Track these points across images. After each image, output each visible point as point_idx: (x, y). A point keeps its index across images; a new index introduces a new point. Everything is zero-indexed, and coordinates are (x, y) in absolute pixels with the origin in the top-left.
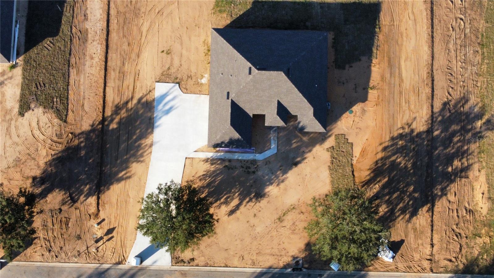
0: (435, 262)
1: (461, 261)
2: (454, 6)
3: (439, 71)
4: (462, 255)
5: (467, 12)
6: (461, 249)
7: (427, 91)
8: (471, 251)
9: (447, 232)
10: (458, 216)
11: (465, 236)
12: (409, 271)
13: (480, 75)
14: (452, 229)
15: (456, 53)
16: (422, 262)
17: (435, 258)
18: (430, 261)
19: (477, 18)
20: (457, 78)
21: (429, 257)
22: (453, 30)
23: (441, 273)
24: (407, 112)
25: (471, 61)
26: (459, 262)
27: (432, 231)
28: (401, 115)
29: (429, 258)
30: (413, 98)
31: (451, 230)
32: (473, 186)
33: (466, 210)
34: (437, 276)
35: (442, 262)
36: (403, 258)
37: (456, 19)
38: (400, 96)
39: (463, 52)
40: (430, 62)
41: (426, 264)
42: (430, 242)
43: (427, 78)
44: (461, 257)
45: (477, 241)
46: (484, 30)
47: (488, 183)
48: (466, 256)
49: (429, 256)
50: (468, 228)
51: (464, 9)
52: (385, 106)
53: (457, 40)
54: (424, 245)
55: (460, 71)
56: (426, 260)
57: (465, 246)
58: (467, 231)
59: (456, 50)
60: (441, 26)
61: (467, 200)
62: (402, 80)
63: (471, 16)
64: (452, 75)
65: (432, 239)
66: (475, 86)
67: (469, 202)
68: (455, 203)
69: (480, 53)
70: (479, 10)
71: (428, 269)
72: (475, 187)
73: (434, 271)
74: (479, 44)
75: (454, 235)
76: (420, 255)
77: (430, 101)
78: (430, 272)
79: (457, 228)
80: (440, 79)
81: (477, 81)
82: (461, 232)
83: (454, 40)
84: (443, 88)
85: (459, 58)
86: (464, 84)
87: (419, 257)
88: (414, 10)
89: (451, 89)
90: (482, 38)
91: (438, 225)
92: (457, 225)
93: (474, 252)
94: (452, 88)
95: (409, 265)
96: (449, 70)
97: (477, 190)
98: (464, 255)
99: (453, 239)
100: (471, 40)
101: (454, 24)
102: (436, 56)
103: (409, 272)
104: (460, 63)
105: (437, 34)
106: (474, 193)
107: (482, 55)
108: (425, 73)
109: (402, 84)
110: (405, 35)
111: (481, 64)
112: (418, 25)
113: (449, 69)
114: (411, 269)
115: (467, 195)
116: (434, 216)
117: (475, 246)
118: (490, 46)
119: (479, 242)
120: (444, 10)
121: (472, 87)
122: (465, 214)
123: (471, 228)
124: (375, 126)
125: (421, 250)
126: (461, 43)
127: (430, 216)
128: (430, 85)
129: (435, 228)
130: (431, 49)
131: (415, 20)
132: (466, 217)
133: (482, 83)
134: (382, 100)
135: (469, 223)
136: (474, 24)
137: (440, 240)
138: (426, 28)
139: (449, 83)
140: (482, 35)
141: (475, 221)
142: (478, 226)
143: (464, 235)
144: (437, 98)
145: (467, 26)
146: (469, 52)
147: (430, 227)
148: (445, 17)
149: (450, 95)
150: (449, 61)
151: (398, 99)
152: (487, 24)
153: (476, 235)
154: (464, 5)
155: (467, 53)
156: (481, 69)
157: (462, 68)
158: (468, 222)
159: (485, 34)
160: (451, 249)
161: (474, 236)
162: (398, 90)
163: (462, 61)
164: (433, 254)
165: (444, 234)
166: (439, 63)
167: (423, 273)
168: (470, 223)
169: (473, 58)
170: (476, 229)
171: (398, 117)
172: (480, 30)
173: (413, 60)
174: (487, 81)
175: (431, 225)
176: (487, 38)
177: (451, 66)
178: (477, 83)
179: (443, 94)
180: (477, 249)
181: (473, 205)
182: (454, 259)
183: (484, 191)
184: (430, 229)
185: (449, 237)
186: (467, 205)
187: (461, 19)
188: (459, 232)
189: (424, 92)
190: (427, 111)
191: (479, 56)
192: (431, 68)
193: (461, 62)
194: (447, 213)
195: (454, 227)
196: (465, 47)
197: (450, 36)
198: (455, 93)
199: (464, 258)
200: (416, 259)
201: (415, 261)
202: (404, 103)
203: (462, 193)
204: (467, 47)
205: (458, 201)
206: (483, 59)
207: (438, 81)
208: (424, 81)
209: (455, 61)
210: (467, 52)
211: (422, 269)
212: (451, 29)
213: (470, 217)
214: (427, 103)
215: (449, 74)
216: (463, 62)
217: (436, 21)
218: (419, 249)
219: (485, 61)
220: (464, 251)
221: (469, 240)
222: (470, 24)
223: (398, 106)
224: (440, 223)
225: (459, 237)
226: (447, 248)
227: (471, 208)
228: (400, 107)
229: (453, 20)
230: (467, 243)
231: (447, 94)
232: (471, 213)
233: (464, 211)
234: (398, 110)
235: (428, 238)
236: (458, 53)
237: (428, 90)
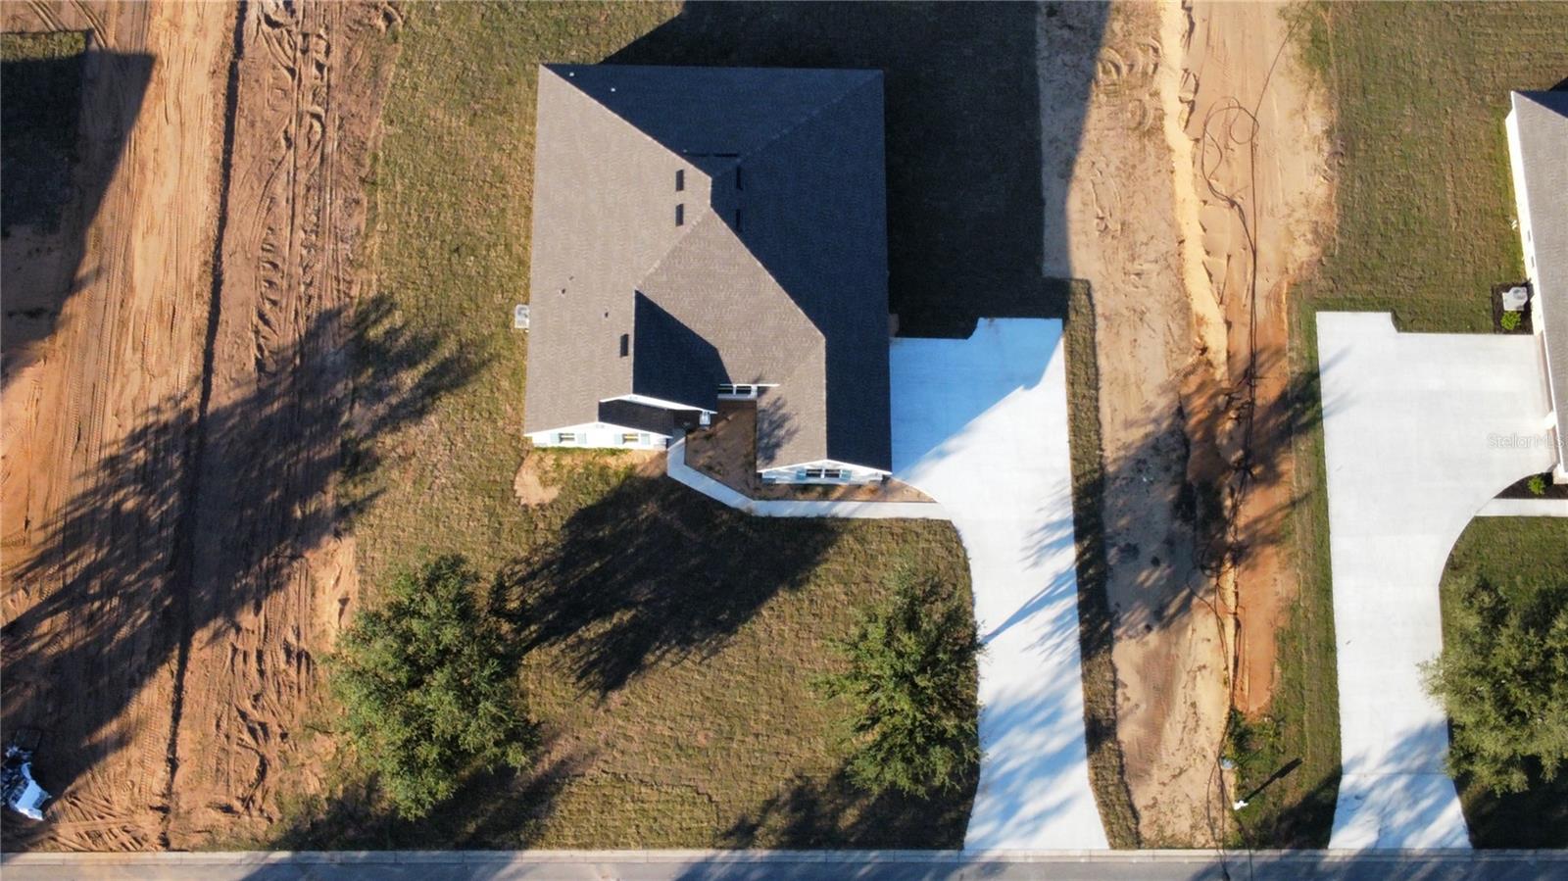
0: (177, 816)
1: (261, 810)
2: (296, 82)
3: (239, 258)
4: (266, 792)
5: (334, 98)
6: (262, 773)
7: (198, 313)
8: (297, 779)
9: (221, 723)
10: (262, 673)
11: (279, 731)
12: (94, 847)
13: (361, 266)
14: (238, 710)
15: (293, 207)
16: (136, 817)
17: (180, 804)
18: (161, 814)
19: (362, 112)
20: (290, 276)
21: (158, 801)
22: (289, 147)
23: (194, 849)
24: (136, 377)
25: (336, 228)
26: (255, 813)
27: (176, 717)
28: (118, 386)
29: (159, 805)
30: (156, 336)
31: (235, 713)
32: (314, 581)
33: (288, 652)
34: (181, 860)
35: (200, 815)
36: (75, 805)
37: (300, 117)
38: (121, 335)
39: (313, 204)
40: (213, 232)
41: (149, 824)
42: (165, 752)
43: (200, 278)
44: (264, 798)
45: (316, 747)
46: (380, 144)
47: (362, 571)
48: (278, 793)
49: (158, 798)
50: (289, 707)
51: (325, 89)
52: (72, 361)
53: (298, 172)
54: (148, 763)
55: (301, 256)
56: (149, 811)
57: (276, 763)
58: (287, 717)
59: (294, 200)
60: (254, 136)
61: (293, 623)
62: (132, 289)
63: (345, 108)
64: (275, 266)
65: (172, 745)
66: (342, 296)
67: (298, 628)
68: (256, 632)
69: (366, 204)
70: (369, 92)
71: (154, 839)
72: (320, 584)
73: (174, 844)
74: (363, 181)
75: (245, 730)
76: (133, 794)
77: (203, 340)
78: (159, 847)
79: (254, 707)
80: (239, 280)
81: (350, 283)
82: (268, 718)
83: (288, 173)
84: (244, 304)
85: (299, 220)
86: (312, 291)
87: (127, 803)
88: (183, 99)
89: (268, 306)
90: (372, 166)
91: (197, 702)
92: (256, 698)
93: (306, 779)
94: (274, 303)
95: (94, 828)
96: (270, 255)
97: (327, 591)
98: (272, 791)
99: (241, 743)
100: (341, 173)
101: (292, 130)
102: (234, 216)
103: (92, 851)
104: (302, 235)
105: (241, 157)
106: (318, 601)
107: (369, 209)
108: (197, 264)
109: (131, 301)
110: (151, 165)
111: (367, 235)
112: (188, 136)
113: (269, 251)
114: (99, 841)
115: (296, 608)
116: (188, 675)
117: (308, 762)
118: (394, 185)
119: (322, 750)
120: (267, 95)
121: (335, 297)
122: (283, 666)
123: (301, 707)
124: (34, 420)
125: (137, 780)
126: (309, 180)
127: (172, 672)
128: (207, 295)
129: (186, 710)
130: (219, 199)
131: (182, 124)
132: (287, 675)
133: (365, 287)
134: (64, 345)
135: (295, 692)
136: (353, 128)
137: (199, 747)
138: (208, 143)
139: (263, 289)
140: (375, 158)
141: (315, 686)
142: (320, 698)
143: (275, 729)
144: (226, 332)
145: (332, 132)
146: (331, 204)
147: (169, 707)
148: (268, 113)
149: (267, 323)
150: (270, 228)
151: (114, 342)
152: (389, 127)
153: (314, 728)
154: (326, 79)
155: (324, 207)
156: (365, 248)
157: (305, 247)
158: (291, 687)
159: (381, 154)
160: (232, 774)
161: (308, 731)
162: (117, 318)
163: (309, 229)
164: (174, 790)
165: (214, 728)
166: (241, 235)
167: (137, 851)
168: (299, 690)
169: (341, 219)
170: (314, 710)
171: (109, 392)
172: (370, 144)
173: (166, 230)
174: (379, 280)
175: (173, 703)
176: (387, 163)
177: (276, 243)
178: (350, 289)
179: (245, 321)
180: (316, 770)
181: (310, 637)
182: (238, 805)
183: (347, 594)
184: (171, 714)
185: (227, 737)
186: (292, 639)
187: (318, 117)
188: (262, 720)
189: (188, 317)
190: (193, 369)
191: (360, 213)
192: (213, 249)
193: (305, 232)
194: (228, 662)
195: (247, 705)
196: (320, 190)
197: (280, 163)
198: (282, 316)
199: (271, 798)
200: (117, 809)
201: (115, 813)
202: (129, 351)
203: (279, 603)
204: (328, 189)
205: (266, 627)
206: (372, 221)
207: (233, 285)
208: (190, 286)
209: (289, 228)
210: (325, 203)
211: (135, 839)
212: (283, 142)
213: (299, 672)
214: (192, 345)
215: (268, 266)
216: (312, 231)
217: (241, 124)
218: (130, 778)
219: (378, 227)
220: (271, 779)
221: (292, 743)
222: (340, 128)
223: (112, 360)
224: (203, 694)
225: (260, 733)
226: (218, 770)
227: (303, 645)
228: (116, 363)
229: (290, 122)
230: (284, 752)
231: (255, 319)
232: (303, 660)
233: (282, 656)
234: (112, 371)
235: (162, 740)
236: (299, 207)
237: (201, 311)
